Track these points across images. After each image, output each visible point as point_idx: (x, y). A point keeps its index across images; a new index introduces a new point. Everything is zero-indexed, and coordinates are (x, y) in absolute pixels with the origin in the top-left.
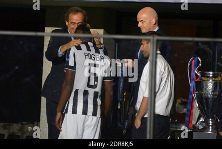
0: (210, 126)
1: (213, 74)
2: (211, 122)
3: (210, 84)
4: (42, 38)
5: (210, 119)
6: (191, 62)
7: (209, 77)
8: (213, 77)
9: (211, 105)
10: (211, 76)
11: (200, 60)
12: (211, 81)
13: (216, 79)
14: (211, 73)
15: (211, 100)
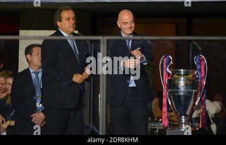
0: (182, 123)
1: (184, 72)
2: (183, 120)
3: (182, 81)
4: (17, 42)
5: (183, 117)
6: (163, 61)
7: (180, 75)
8: (184, 75)
9: (183, 102)
10: (182, 73)
11: (171, 58)
12: (182, 78)
13: (188, 77)
14: (182, 70)
15: (182, 97)
